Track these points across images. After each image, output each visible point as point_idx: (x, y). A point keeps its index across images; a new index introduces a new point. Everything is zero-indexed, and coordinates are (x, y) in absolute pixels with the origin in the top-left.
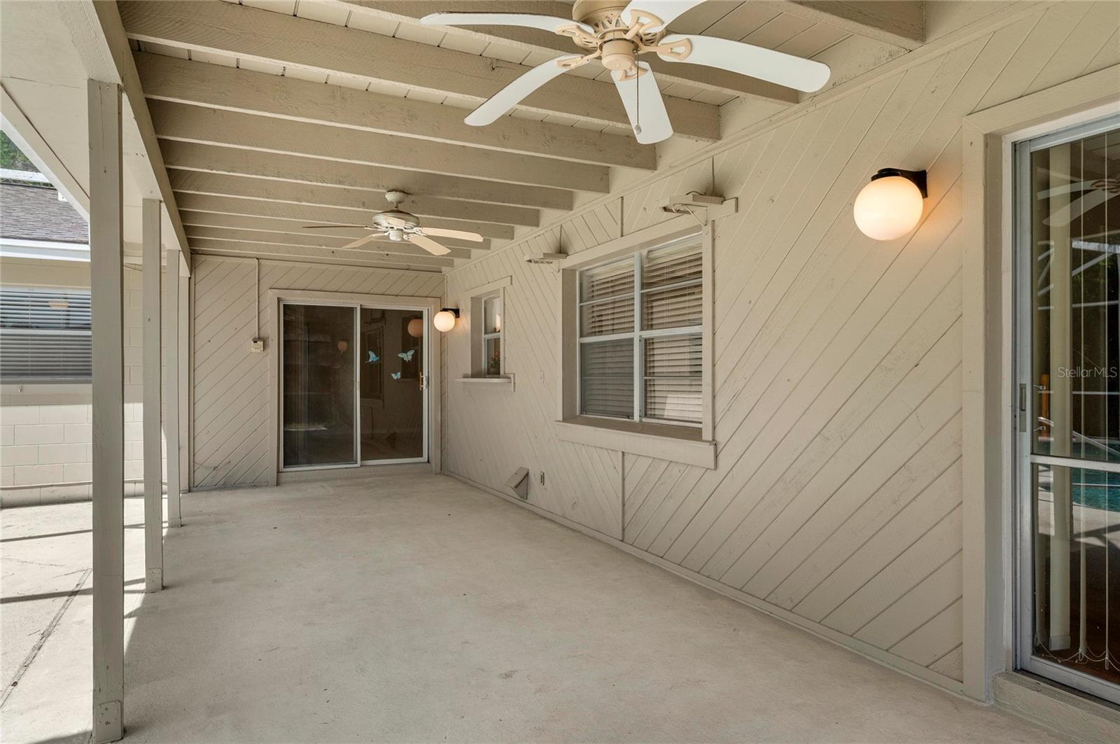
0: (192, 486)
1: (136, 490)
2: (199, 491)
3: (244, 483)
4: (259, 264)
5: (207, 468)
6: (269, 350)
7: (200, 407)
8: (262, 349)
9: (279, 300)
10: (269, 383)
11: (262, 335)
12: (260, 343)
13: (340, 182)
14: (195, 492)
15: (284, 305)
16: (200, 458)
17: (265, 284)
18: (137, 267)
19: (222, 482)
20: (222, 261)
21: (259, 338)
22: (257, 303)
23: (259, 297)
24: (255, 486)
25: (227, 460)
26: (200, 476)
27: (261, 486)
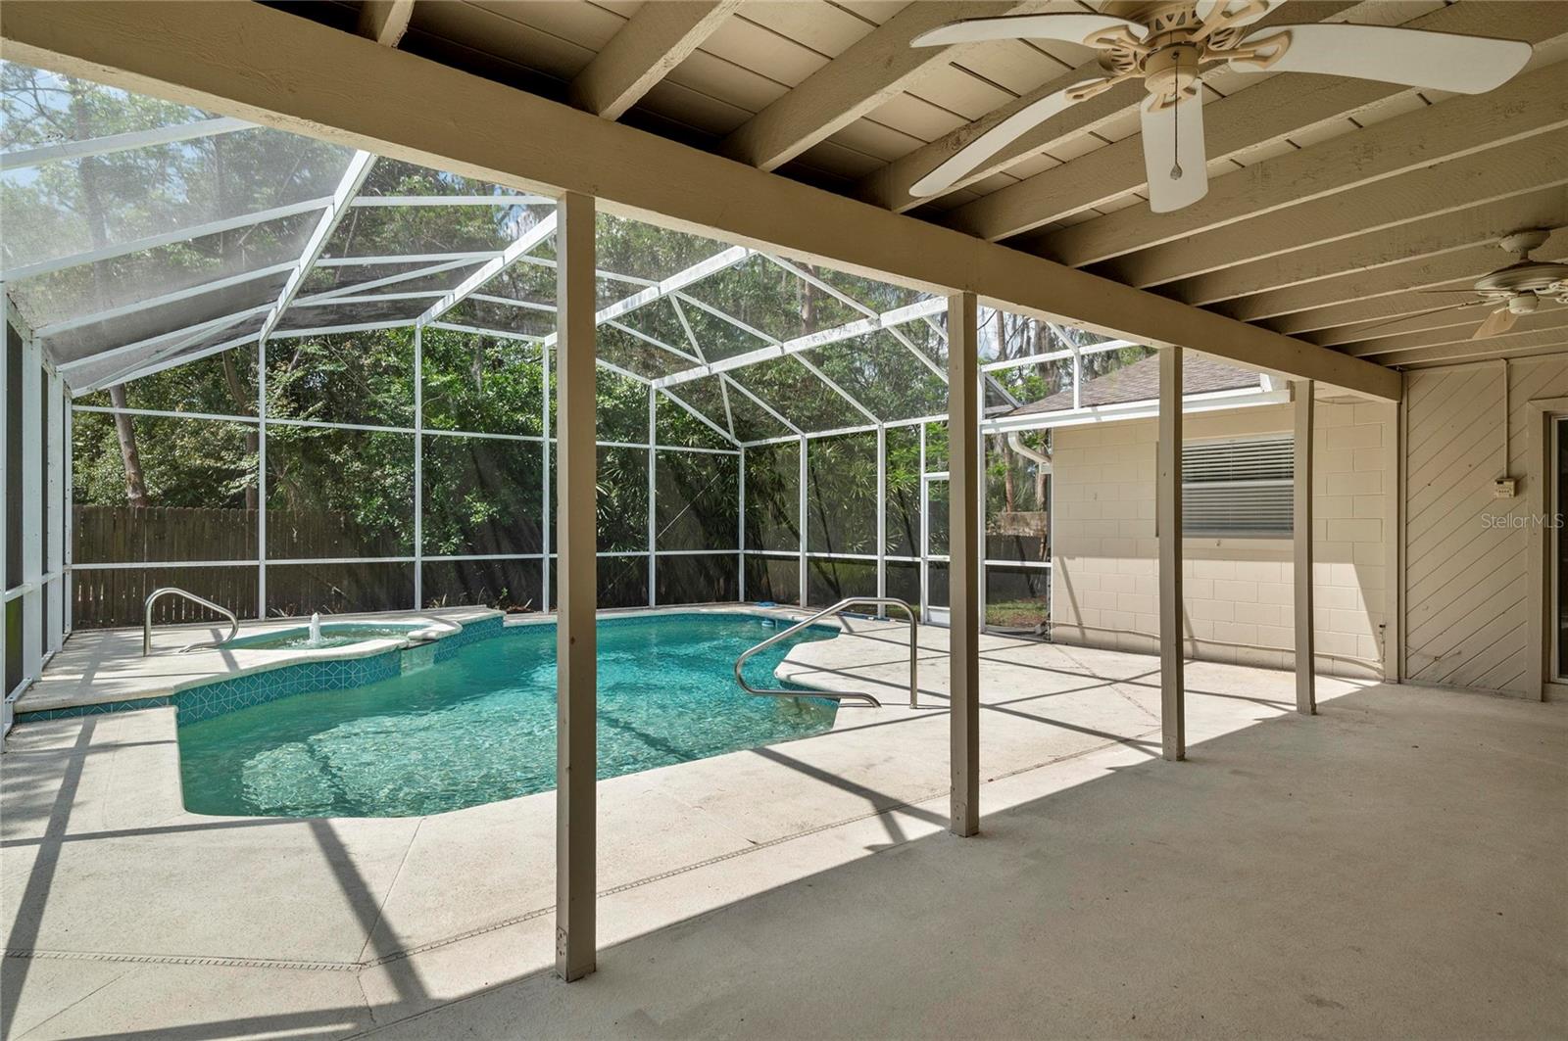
0: (1403, 675)
1: (1335, 668)
2: (1412, 684)
3: (1484, 687)
4: (1510, 368)
5: (1425, 656)
6: (1526, 495)
7: (1414, 575)
8: (1512, 493)
9: (1547, 416)
10: (1526, 544)
11: (1516, 470)
12: (1510, 484)
13: (1413, 253)
14: (1407, 684)
15: (1560, 422)
16: (1414, 641)
17: (1520, 393)
18: (1335, 399)
19: (1448, 679)
20: (1448, 372)
21: (1509, 477)
22: (1506, 425)
23: (1509, 416)
24: (1501, 694)
25: (1456, 650)
26: (1415, 664)
27: (1512, 697)
